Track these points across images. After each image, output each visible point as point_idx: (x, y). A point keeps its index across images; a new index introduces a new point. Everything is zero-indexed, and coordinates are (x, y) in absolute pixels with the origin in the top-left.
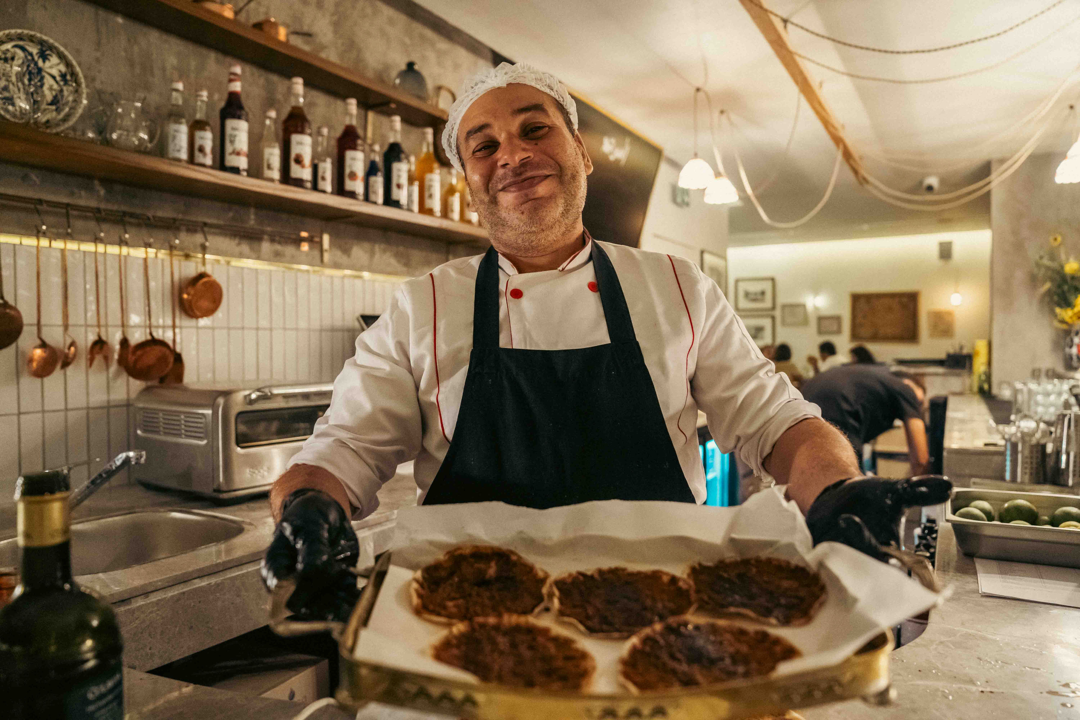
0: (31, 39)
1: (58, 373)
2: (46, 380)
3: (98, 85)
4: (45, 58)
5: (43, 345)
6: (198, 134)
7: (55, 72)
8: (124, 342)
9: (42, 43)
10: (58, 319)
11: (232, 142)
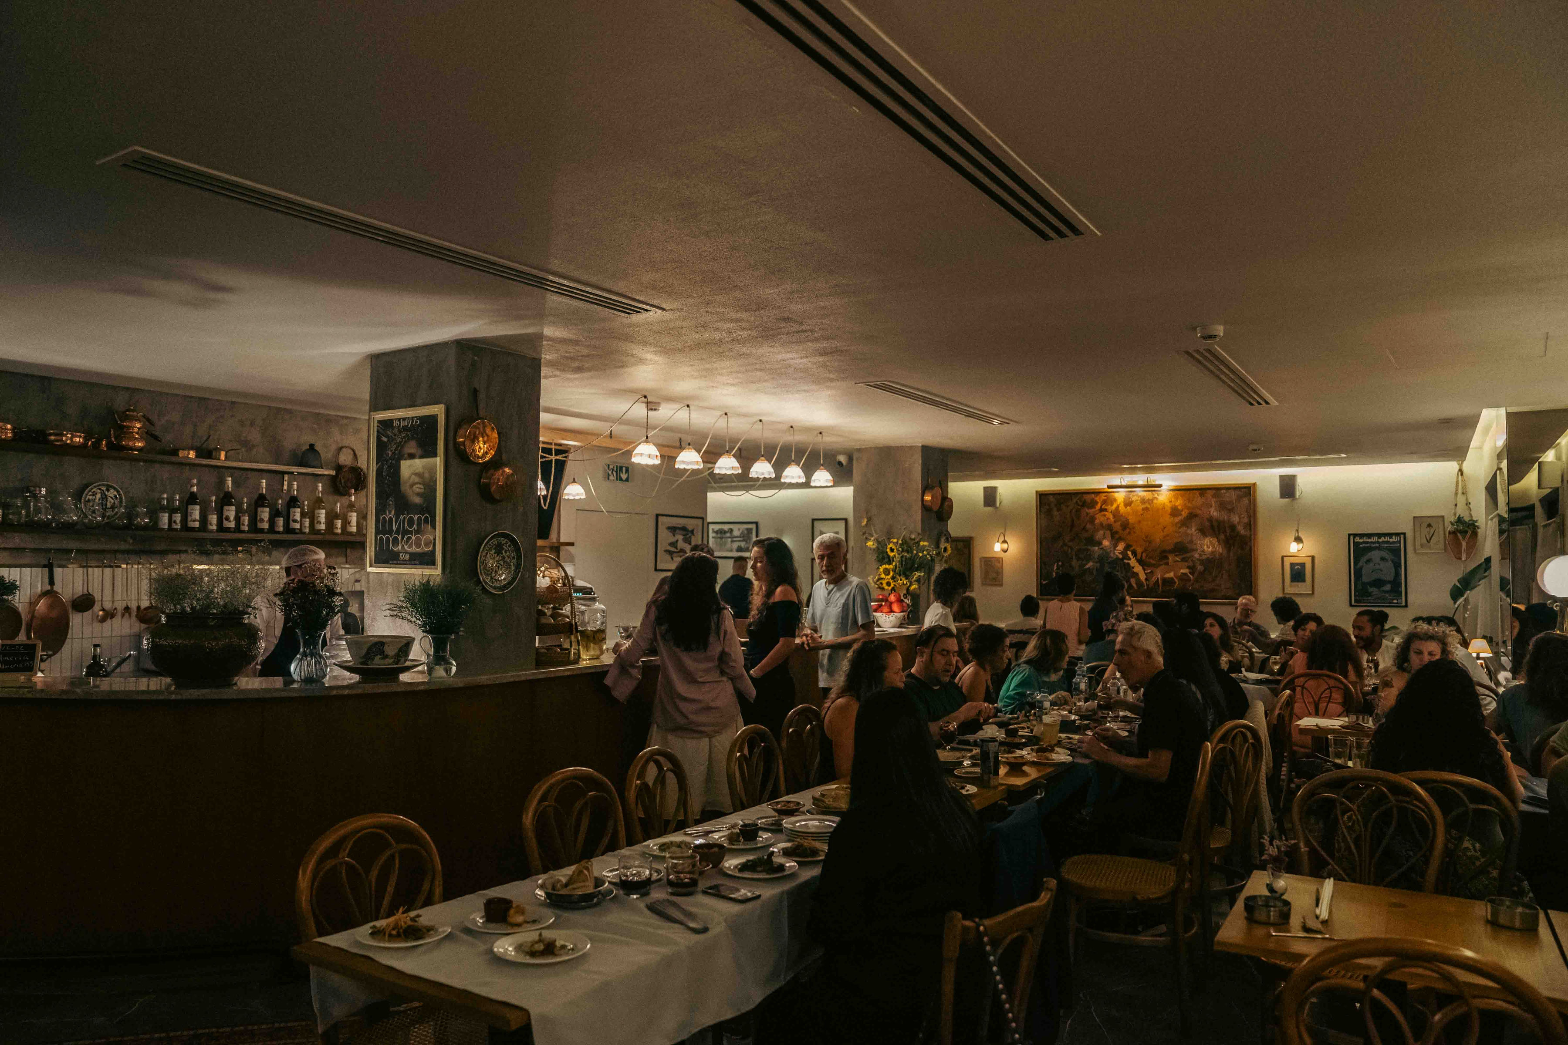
0: (103, 485)
1: (109, 621)
2: (104, 624)
3: (131, 495)
4: (108, 490)
5: (103, 610)
6: (174, 515)
7: (112, 496)
8: (139, 608)
9: (108, 485)
10: (109, 598)
11: (191, 516)
